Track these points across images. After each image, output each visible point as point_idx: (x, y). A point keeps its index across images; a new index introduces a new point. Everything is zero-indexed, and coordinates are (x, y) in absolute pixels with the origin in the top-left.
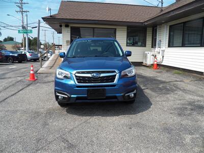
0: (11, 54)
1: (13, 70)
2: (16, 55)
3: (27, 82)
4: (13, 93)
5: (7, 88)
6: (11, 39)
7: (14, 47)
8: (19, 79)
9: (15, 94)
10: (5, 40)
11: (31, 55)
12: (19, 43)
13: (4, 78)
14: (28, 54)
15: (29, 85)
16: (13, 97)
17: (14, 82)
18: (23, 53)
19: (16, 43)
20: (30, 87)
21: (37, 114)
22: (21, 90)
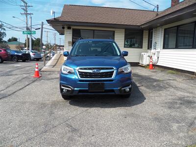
0: (16, 54)
1: (18, 68)
2: (20, 54)
3: (33, 79)
4: (20, 87)
5: (15, 83)
6: (15, 40)
7: (17, 47)
8: (25, 76)
9: (23, 88)
10: (10, 40)
11: (34, 55)
12: (22, 44)
13: (11, 75)
14: (31, 54)
15: (34, 81)
16: (21, 91)
17: (20, 78)
18: (27, 53)
19: (20, 43)
20: (36, 83)
21: (43, 105)
22: (28, 85)
